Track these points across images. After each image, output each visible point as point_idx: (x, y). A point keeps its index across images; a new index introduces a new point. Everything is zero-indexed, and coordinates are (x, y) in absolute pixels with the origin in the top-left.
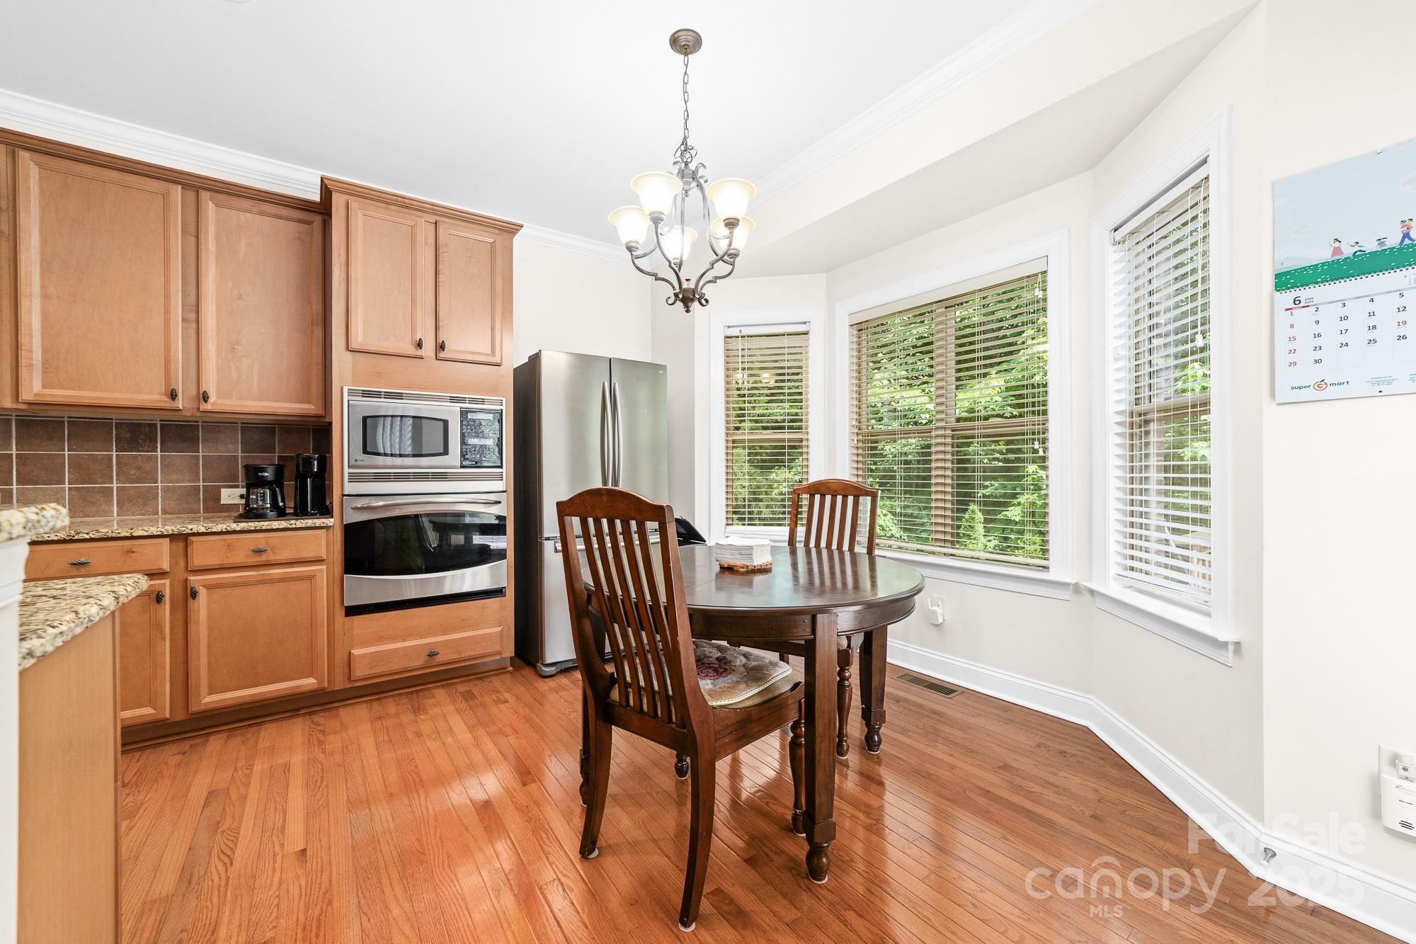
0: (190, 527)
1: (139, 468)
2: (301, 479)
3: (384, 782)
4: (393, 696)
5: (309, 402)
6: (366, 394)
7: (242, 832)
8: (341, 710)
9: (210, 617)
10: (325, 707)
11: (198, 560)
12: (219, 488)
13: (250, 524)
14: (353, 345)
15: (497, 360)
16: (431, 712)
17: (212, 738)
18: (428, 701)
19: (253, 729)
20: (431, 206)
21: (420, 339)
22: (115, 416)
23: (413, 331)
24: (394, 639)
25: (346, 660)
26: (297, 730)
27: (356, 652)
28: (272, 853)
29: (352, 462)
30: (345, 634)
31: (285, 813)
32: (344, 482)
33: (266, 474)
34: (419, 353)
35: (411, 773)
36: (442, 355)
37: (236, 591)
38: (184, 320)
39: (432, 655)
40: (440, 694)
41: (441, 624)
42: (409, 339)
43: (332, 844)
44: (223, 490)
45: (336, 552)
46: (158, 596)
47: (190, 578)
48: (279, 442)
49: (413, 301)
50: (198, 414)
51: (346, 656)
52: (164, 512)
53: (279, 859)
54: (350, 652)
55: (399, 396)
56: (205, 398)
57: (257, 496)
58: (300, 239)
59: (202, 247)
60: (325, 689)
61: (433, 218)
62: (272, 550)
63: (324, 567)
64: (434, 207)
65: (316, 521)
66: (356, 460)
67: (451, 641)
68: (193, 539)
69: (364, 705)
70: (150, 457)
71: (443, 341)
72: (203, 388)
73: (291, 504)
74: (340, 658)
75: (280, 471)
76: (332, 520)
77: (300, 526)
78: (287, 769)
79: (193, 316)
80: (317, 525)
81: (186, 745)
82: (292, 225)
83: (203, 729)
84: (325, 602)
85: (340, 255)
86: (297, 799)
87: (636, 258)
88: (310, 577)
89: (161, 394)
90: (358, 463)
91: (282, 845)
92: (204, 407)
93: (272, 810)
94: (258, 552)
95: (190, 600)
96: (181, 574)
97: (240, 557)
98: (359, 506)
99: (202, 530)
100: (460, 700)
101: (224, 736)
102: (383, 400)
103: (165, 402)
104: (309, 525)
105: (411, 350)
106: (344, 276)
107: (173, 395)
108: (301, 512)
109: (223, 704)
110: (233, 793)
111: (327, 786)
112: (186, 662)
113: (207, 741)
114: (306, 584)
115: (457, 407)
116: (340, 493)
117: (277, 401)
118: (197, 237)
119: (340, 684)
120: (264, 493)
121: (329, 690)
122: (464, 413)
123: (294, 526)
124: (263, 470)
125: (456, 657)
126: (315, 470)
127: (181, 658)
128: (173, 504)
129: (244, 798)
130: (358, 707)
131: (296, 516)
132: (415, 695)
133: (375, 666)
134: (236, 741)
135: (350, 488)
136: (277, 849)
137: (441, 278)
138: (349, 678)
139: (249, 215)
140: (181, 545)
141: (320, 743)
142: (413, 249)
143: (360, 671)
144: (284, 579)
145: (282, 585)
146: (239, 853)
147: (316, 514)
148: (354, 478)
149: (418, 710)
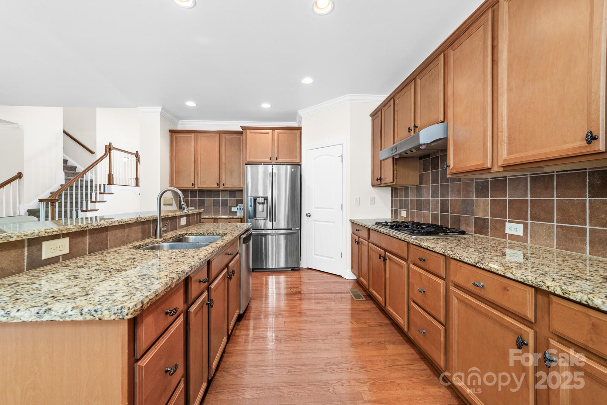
89: (583, 139)
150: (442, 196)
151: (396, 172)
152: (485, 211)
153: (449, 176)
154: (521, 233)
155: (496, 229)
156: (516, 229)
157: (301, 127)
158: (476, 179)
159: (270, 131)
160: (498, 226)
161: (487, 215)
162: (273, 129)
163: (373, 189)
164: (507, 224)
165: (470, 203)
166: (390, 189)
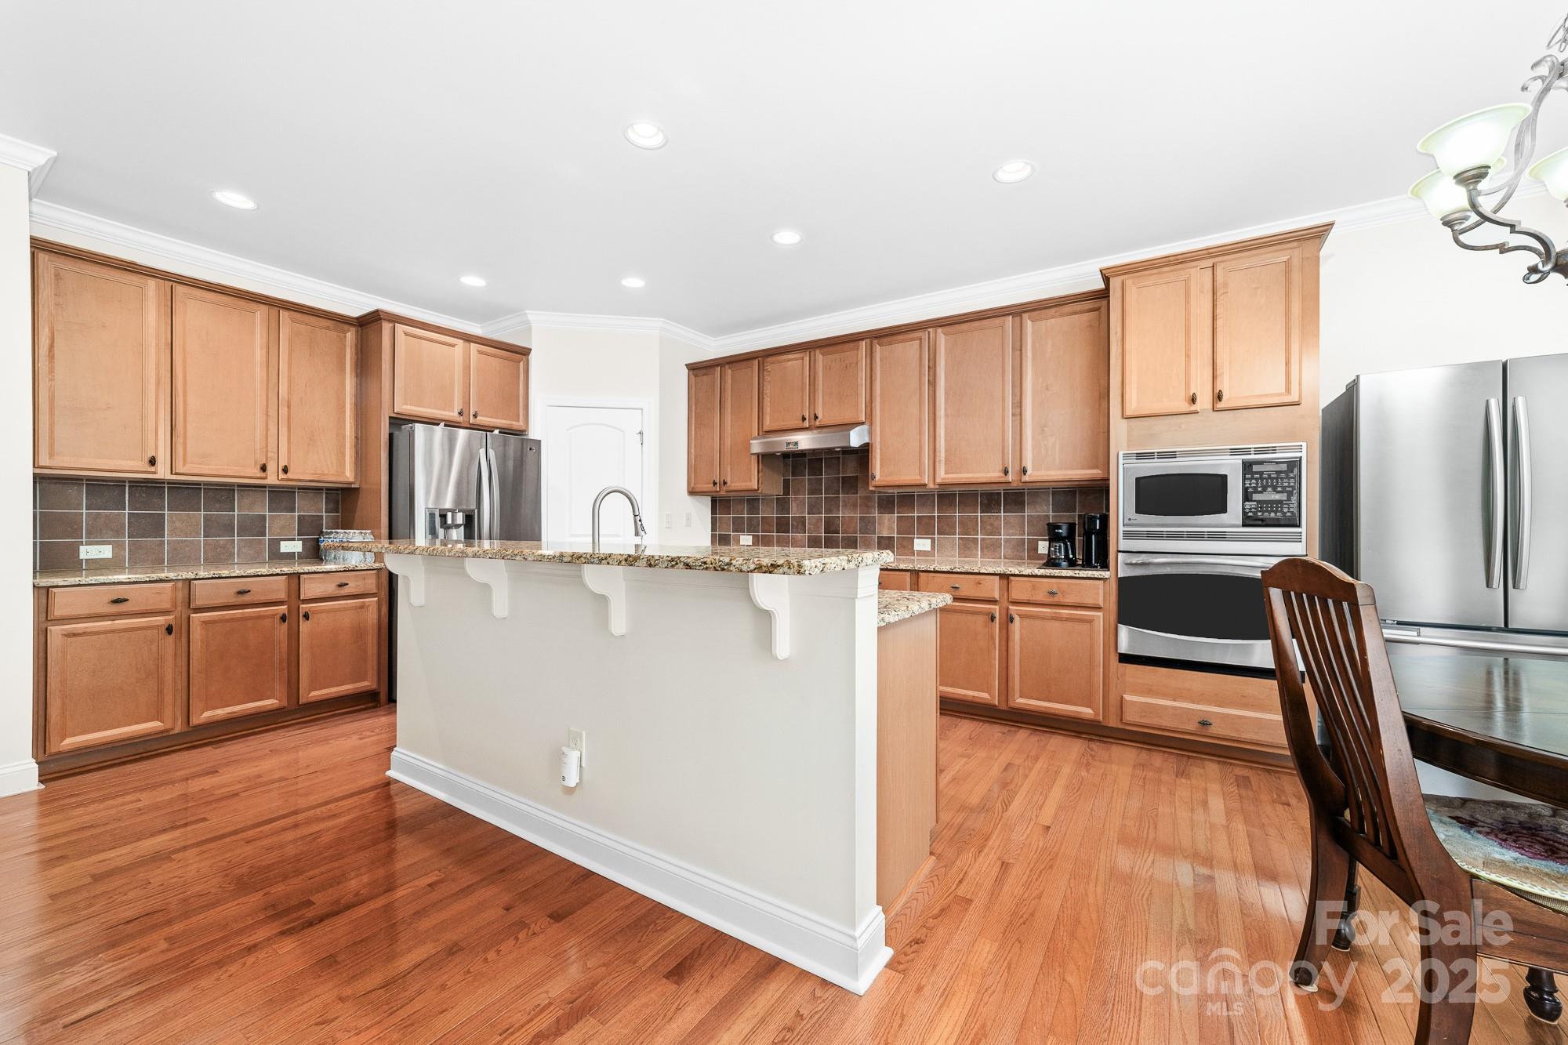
0: (1010, 569)
1: (992, 524)
2: (1087, 535)
3: (1124, 813)
4: (1164, 752)
5: (1096, 468)
6: (1140, 456)
7: (1018, 796)
8: (1114, 746)
9: (1021, 639)
10: (1102, 739)
11: (1016, 595)
12: (1038, 540)
13: (1047, 571)
14: (1128, 413)
15: (1294, 398)
16: (1194, 781)
17: (1021, 731)
18: (1196, 769)
19: (1048, 735)
20: (1206, 252)
21: (1194, 394)
22: (979, 488)
23: (1187, 385)
24: (1165, 696)
25: (1119, 702)
26: (1075, 747)
27: (1127, 697)
28: (1029, 818)
29: (1127, 521)
30: (1118, 679)
31: (1046, 798)
32: (1118, 540)
33: (1061, 531)
34: (1193, 408)
35: (1150, 819)
36: (1220, 405)
37: (1038, 623)
38: (1013, 415)
39: (1204, 724)
40: (1212, 768)
41: (1216, 694)
42: (1183, 394)
43: (1068, 834)
44: (1040, 542)
45: (1111, 602)
46: (992, 616)
47: (1010, 607)
48: (1079, 502)
49: (1187, 356)
50: (1021, 484)
51: (1119, 699)
52: (1005, 558)
53: (1032, 823)
54: (1122, 697)
55: (1172, 455)
56: (1024, 471)
57: (1055, 549)
58: (1090, 326)
59: (1024, 357)
60: (1099, 722)
61: (1209, 263)
62: (1062, 593)
63: (1100, 614)
64: (1210, 251)
65: (1095, 572)
66: (1130, 519)
67: (1228, 716)
68: (1012, 578)
69: (1134, 750)
70: (997, 516)
71: (1220, 391)
72: (1023, 465)
73: (1079, 556)
74: (1113, 699)
75: (1071, 527)
76: (1108, 573)
77: (1083, 576)
78: (1057, 773)
79: (1018, 410)
80: (1096, 576)
81: (1006, 729)
82: (1086, 317)
83: (1017, 722)
84: (1102, 646)
85: (1116, 333)
86: (1057, 793)
87: (1460, 234)
88: (1090, 621)
89: (999, 472)
90: (1132, 522)
91: (1037, 816)
92: (1026, 478)
93: (1039, 793)
94: (1052, 594)
95: (1010, 623)
96: (1005, 604)
97: (1040, 597)
98: (1134, 562)
99: (1017, 572)
100: (1231, 781)
101: (1029, 732)
102: (1156, 460)
103: (1002, 477)
104: (1089, 576)
105: (1184, 406)
106: (1120, 351)
107: (1006, 472)
108: (1087, 564)
109: (1027, 707)
110: (1021, 771)
111: (1080, 795)
112: (1007, 668)
113: (1018, 731)
114: (1086, 626)
115: (1238, 460)
116: (1115, 550)
117: (1073, 469)
118: (1021, 350)
119: (1113, 723)
120: (1060, 546)
121: (1103, 724)
122: (1247, 466)
123: (1077, 575)
124: (1059, 527)
125: (1234, 734)
126: (1098, 528)
127: (1004, 665)
128: (1009, 552)
129: (1026, 776)
130: (1128, 749)
131: (1083, 567)
132: (1185, 759)
133: (1145, 716)
134: (1035, 738)
135: (1124, 545)
136: (1033, 817)
137: (1219, 322)
138: (1121, 720)
139: (1053, 320)
140: (1005, 582)
141: (1088, 764)
142: (1187, 302)
143: (1131, 716)
144: (1070, 619)
145: (1069, 624)
146: (1012, 807)
147: (1097, 567)
148: (1128, 536)
149: (1181, 774)
150: (828, 511)
151: (760, 474)
152: (891, 529)
153: (871, 488)
154: (928, 548)
155: (904, 547)
156: (924, 545)
157: (531, 350)
158: (879, 492)
159: (460, 342)
160: (905, 543)
161: (894, 533)
162: (468, 338)
163: (690, 500)
164: (915, 540)
165: (873, 521)
166: (709, 498)
